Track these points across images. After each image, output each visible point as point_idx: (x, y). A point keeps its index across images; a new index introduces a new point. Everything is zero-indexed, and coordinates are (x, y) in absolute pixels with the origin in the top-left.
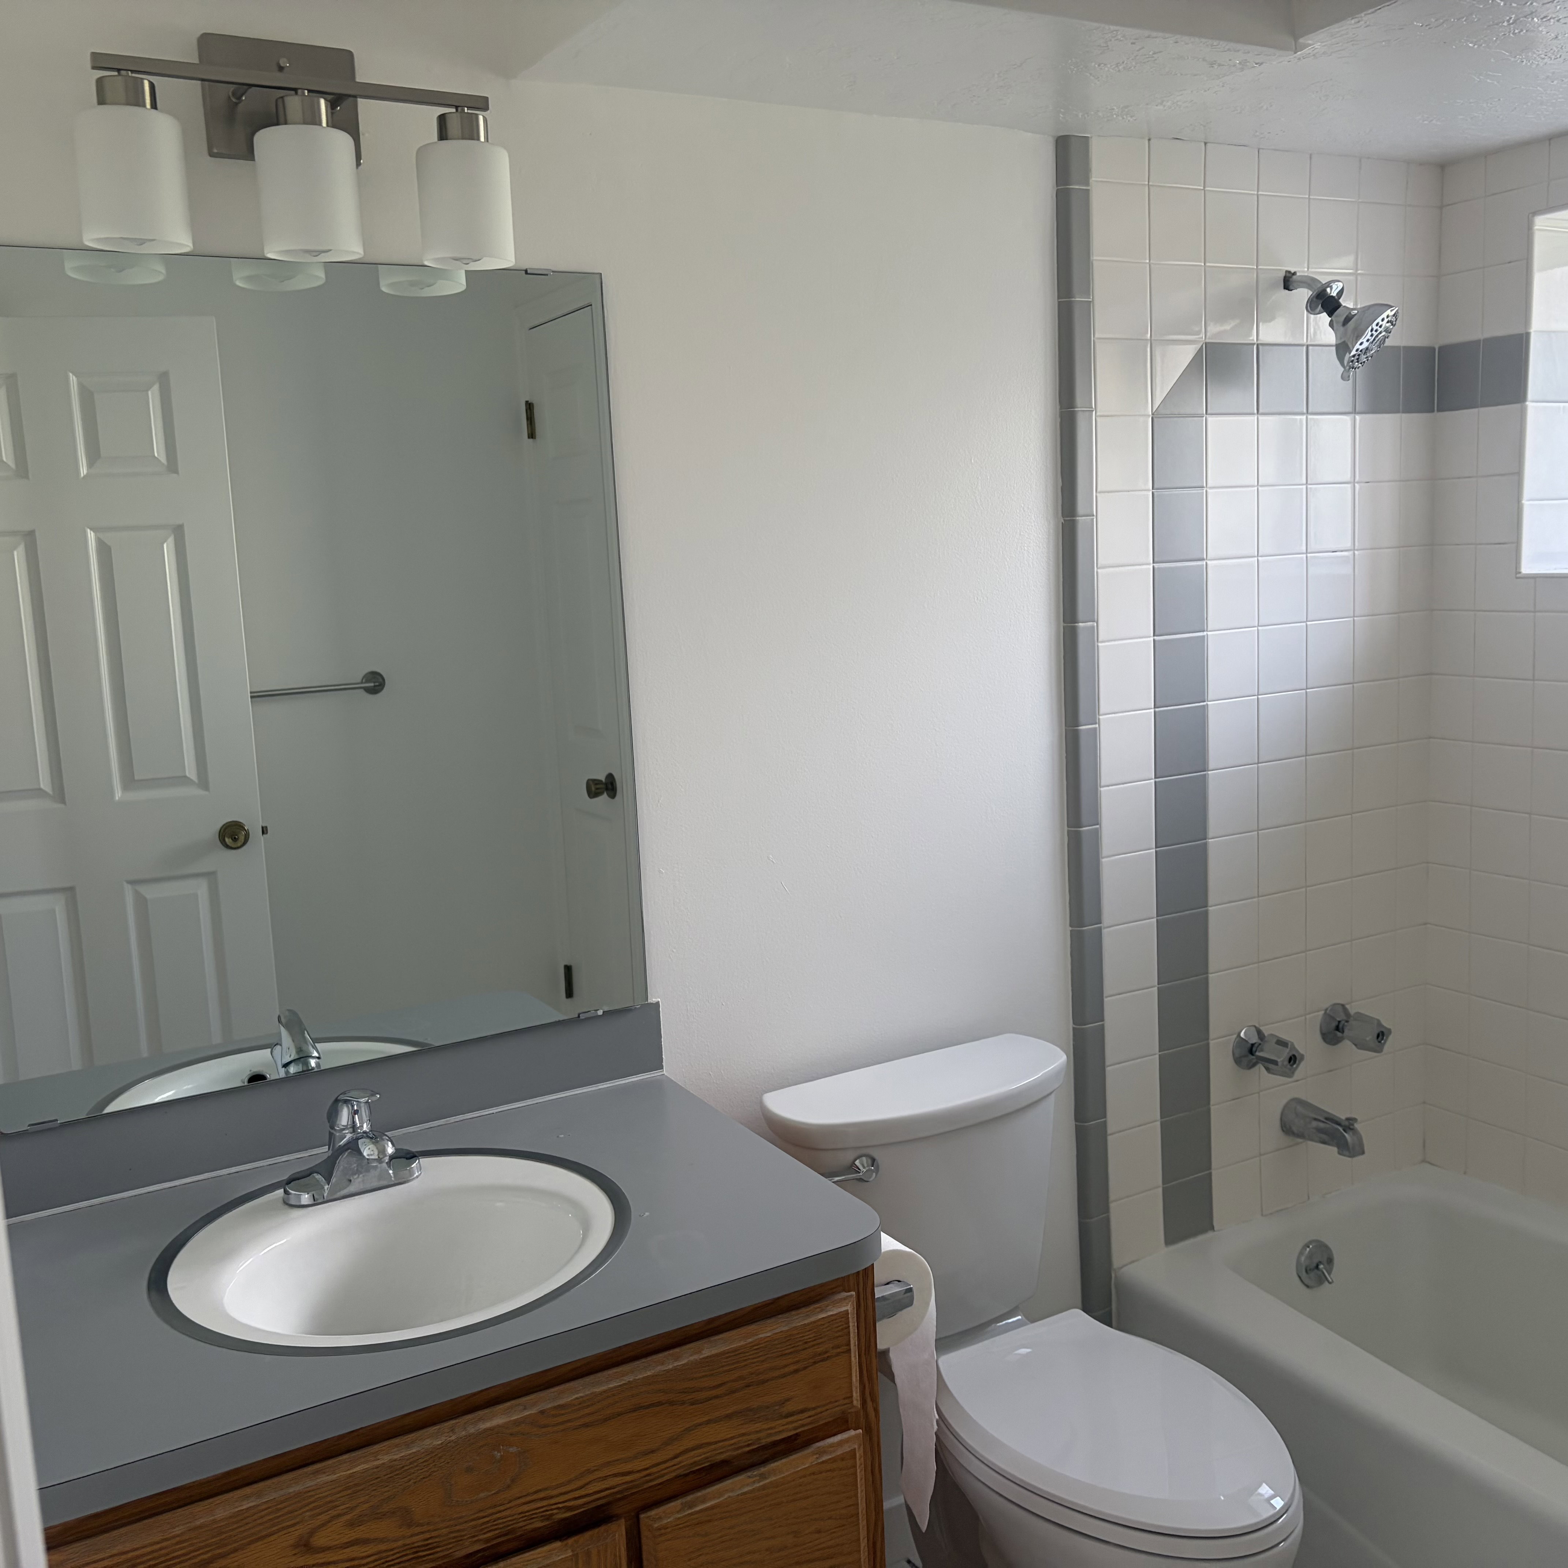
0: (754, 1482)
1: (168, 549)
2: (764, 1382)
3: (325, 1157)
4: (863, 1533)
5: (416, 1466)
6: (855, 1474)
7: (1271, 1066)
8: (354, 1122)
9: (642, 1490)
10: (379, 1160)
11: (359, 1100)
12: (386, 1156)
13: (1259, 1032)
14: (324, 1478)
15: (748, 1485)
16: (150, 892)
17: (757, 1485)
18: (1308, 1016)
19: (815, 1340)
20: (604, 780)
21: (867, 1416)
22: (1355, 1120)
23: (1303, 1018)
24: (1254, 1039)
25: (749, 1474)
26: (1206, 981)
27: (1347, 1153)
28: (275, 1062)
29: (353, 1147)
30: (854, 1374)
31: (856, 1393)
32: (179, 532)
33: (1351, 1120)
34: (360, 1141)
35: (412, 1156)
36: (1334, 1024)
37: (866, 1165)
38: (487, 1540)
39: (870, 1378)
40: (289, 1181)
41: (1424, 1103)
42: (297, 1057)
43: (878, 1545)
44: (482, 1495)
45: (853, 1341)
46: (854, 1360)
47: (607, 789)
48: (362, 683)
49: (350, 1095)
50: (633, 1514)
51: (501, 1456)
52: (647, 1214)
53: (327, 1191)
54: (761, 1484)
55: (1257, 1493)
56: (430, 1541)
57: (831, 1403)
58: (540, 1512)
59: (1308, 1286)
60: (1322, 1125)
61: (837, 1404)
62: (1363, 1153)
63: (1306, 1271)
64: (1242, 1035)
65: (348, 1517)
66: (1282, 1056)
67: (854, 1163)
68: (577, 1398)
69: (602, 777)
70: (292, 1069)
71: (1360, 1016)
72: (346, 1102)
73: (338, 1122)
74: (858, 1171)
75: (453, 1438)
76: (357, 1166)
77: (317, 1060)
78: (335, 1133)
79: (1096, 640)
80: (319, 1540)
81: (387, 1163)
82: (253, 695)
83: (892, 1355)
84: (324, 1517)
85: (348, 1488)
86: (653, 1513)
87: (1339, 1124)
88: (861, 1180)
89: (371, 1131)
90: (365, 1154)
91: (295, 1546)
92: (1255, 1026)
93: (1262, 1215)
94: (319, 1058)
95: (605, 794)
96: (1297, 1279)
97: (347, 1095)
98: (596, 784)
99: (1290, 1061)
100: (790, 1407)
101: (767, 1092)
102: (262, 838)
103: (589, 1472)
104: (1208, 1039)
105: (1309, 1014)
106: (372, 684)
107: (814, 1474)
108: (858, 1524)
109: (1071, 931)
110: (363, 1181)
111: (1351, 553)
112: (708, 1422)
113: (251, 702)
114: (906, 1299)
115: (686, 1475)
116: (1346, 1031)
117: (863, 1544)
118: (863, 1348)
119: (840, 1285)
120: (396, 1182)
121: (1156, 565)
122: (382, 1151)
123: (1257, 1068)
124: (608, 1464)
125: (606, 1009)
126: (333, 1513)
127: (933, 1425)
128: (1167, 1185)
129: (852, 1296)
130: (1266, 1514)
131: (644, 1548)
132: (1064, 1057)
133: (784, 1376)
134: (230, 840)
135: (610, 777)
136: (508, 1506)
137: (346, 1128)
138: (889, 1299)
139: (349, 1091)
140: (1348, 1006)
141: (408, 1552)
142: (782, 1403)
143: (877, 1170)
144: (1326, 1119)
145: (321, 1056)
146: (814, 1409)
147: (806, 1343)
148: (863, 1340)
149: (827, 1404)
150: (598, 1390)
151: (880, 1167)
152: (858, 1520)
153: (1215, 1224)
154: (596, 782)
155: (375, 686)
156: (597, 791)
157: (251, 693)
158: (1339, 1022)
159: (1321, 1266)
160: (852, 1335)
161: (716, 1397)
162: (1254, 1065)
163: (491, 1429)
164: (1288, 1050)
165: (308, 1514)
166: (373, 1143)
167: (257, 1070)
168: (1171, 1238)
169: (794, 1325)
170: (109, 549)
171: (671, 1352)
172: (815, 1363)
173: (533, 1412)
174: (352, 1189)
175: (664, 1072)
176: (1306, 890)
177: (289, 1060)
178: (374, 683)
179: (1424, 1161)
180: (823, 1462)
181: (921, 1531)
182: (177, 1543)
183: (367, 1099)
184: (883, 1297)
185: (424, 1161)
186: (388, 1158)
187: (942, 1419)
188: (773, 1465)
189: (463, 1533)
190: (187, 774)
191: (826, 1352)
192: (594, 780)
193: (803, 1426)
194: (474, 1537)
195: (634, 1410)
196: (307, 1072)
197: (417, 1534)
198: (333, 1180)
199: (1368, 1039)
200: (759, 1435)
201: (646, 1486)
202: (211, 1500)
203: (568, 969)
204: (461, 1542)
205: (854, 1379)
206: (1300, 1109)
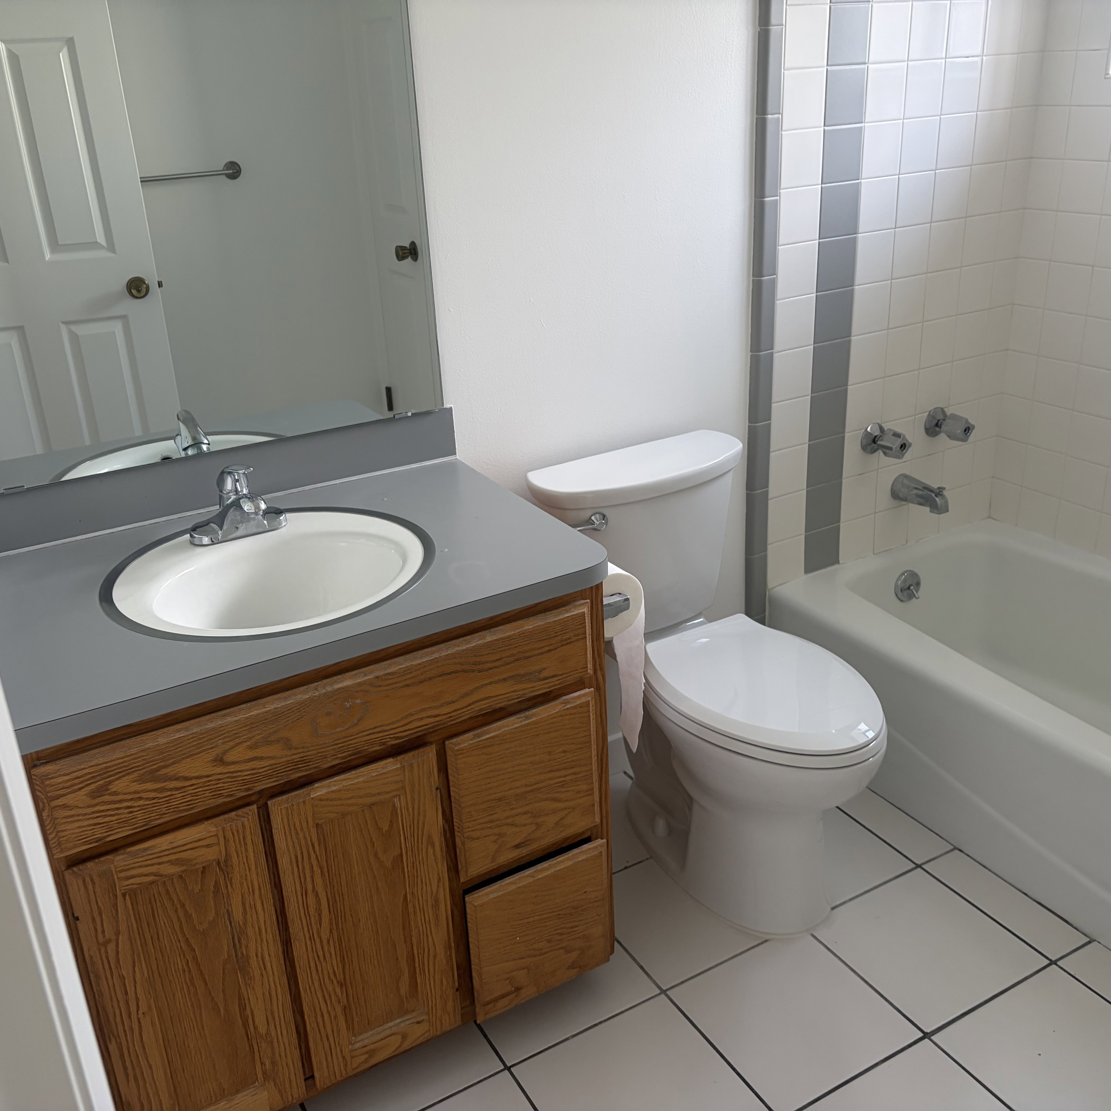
0: (521, 721)
1: (64, 57)
2: (528, 657)
3: (218, 512)
4: (594, 753)
5: (292, 712)
6: (589, 716)
7: (887, 451)
8: (236, 488)
9: (446, 727)
10: (256, 513)
11: (239, 472)
12: (260, 510)
13: (881, 429)
14: (229, 719)
15: (517, 723)
16: (80, 330)
17: (523, 723)
18: (917, 416)
19: (562, 631)
20: (408, 247)
21: (597, 680)
22: (944, 489)
23: (914, 417)
24: (877, 433)
25: (518, 716)
26: (846, 391)
27: (936, 511)
28: (178, 447)
29: (237, 504)
30: (588, 653)
31: (590, 665)
32: (70, 43)
33: (941, 489)
34: (241, 501)
35: (280, 512)
36: (935, 422)
37: (598, 519)
38: (343, 758)
39: (599, 656)
40: (194, 529)
41: (993, 477)
42: (193, 443)
43: (604, 760)
44: (338, 730)
45: (588, 631)
46: (589, 643)
47: (411, 254)
48: (224, 170)
49: (232, 468)
50: (441, 741)
51: (350, 705)
52: (446, 550)
53: (220, 535)
54: (527, 722)
55: (857, 728)
56: (305, 758)
57: (573, 671)
58: (378, 740)
59: (901, 601)
60: (920, 492)
61: (577, 672)
62: (948, 511)
63: (901, 591)
64: (869, 429)
65: (248, 743)
66: (896, 444)
67: (590, 518)
68: (400, 669)
69: (407, 244)
70: (190, 452)
71: (954, 416)
72: (229, 473)
73: (225, 488)
74: (593, 523)
75: (317, 694)
76: (241, 518)
77: (208, 446)
78: (223, 495)
79: (780, 129)
80: (229, 757)
81: (262, 515)
82: (142, 180)
83: (614, 642)
84: (232, 743)
85: (247, 726)
86: (454, 740)
87: (932, 491)
88: (595, 529)
89: (249, 493)
90: (245, 509)
91: (215, 760)
92: (878, 424)
93: (874, 553)
94: (209, 444)
95: (410, 258)
96: (895, 596)
97: (229, 468)
98: (403, 250)
99: (901, 448)
100: (545, 674)
101: (530, 471)
102: (159, 290)
103: (412, 715)
104: (844, 432)
105: (918, 414)
106: (231, 171)
107: (561, 716)
108: (591, 747)
109: (751, 355)
110: (246, 528)
111: (980, 58)
112: (490, 683)
113: (142, 185)
114: (625, 605)
115: (477, 717)
116: (943, 426)
117: (594, 759)
118: (595, 636)
119: (581, 595)
120: (270, 529)
121: (829, 68)
122: (257, 508)
123: (877, 453)
124: (424, 710)
125: (414, 411)
126: (238, 741)
127: (641, 687)
128: (809, 533)
129: (588, 602)
130: (862, 740)
131: (449, 762)
132: (741, 445)
133: (542, 654)
134: (135, 291)
135: (413, 244)
136: (356, 736)
137: (230, 492)
138: (613, 605)
139: (231, 466)
140: (945, 409)
141: (290, 765)
142: (540, 672)
143: (607, 523)
144: (923, 488)
145: (211, 443)
146: (562, 675)
147: (556, 633)
148: (595, 631)
149: (570, 672)
150: (414, 663)
151: (609, 522)
152: (591, 745)
153: (840, 559)
154: (402, 248)
155: (234, 173)
156: (404, 255)
157: (141, 178)
158: (939, 420)
159: (912, 588)
160: (587, 628)
161: (496, 667)
162: (875, 451)
163: (343, 688)
164: (900, 440)
165: (220, 741)
166: (251, 501)
167: (166, 454)
168: (809, 569)
169: (548, 621)
170: (17, 57)
171: (464, 638)
172: (562, 646)
173: (371, 677)
174: (238, 533)
175: (457, 457)
176: (923, 325)
177: (187, 445)
178: (233, 170)
179: (989, 517)
180: (568, 709)
181: (633, 752)
182: (135, 759)
183: (244, 471)
184: (609, 604)
185: (289, 515)
186: (262, 511)
187: (648, 683)
188: (534, 711)
189: (327, 753)
190: (99, 241)
191: (570, 639)
192: (401, 247)
193: (555, 685)
194: (334, 755)
195: (440, 676)
196: (201, 454)
197: (295, 754)
198: (225, 527)
199: (958, 432)
200: (524, 692)
201: (449, 724)
202: (154, 733)
203: (389, 390)
204: (325, 759)
205: (588, 656)
206: (906, 481)
